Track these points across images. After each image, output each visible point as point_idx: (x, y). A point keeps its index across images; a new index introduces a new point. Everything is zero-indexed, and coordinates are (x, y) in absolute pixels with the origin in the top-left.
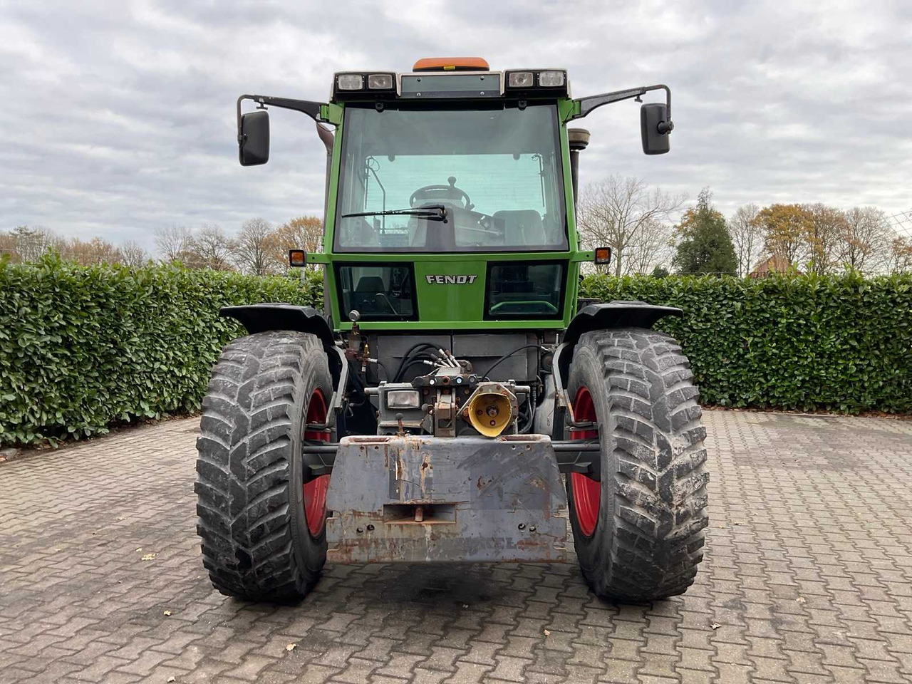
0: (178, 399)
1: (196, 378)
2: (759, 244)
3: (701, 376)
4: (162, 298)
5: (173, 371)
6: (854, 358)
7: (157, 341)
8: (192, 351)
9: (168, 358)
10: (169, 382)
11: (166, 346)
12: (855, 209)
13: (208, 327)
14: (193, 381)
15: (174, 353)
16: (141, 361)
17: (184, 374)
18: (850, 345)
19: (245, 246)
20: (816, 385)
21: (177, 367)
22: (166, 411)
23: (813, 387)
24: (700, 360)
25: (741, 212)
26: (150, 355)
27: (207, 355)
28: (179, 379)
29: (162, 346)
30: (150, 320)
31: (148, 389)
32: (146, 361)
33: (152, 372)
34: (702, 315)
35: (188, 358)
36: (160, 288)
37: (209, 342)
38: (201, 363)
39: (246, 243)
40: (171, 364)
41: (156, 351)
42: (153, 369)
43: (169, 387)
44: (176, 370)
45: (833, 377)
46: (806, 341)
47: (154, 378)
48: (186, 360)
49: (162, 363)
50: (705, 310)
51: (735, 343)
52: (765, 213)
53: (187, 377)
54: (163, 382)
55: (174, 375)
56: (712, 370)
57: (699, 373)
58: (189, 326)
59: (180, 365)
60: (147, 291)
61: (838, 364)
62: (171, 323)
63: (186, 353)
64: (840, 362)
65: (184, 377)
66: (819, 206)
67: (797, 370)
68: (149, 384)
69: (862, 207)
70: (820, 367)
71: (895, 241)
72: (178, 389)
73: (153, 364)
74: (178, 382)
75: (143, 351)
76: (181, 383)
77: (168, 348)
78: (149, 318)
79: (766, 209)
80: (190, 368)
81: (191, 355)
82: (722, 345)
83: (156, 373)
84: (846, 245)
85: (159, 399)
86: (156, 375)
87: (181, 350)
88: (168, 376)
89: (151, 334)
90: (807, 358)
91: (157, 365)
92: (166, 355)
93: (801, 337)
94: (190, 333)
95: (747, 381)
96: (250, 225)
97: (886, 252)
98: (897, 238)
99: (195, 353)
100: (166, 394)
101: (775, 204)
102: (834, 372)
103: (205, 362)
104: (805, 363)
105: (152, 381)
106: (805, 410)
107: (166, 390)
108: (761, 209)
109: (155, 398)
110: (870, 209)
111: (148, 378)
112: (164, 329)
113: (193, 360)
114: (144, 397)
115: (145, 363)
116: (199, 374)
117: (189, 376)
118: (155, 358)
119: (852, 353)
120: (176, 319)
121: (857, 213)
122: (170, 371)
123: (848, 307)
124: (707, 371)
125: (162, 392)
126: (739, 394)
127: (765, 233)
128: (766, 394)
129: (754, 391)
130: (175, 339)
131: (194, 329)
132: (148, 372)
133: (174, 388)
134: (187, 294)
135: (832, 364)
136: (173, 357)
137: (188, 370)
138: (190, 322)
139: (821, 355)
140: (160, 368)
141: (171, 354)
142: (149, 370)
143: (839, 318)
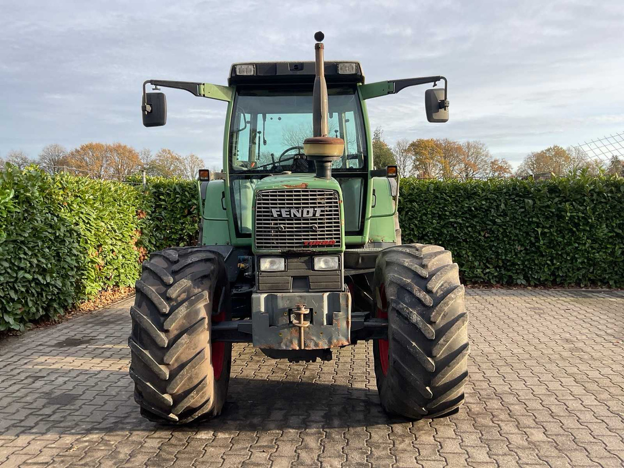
0: (42, 307)
1: (59, 283)
2: (410, 164)
3: (500, 262)
4: (23, 202)
5: (37, 279)
6: (619, 243)
7: (20, 248)
8: (54, 257)
9: (32, 266)
10: (34, 291)
11: (30, 253)
12: (468, 142)
13: (67, 231)
14: (56, 287)
15: (39, 261)
16: (4, 271)
17: (48, 281)
18: (616, 232)
19: (45, 165)
20: (590, 265)
21: (41, 274)
22: (30, 321)
23: (588, 267)
24: (500, 248)
25: (399, 144)
26: (14, 264)
27: (68, 259)
28: (44, 288)
29: (25, 254)
30: (12, 225)
31: (12, 300)
32: (9, 270)
33: (15, 282)
34: (501, 210)
35: (51, 263)
36: (22, 191)
37: (70, 247)
38: (64, 268)
39: (45, 163)
40: (34, 272)
41: (20, 259)
42: (17, 278)
43: (33, 296)
44: (40, 278)
45: (603, 259)
46: (584, 230)
47: (17, 288)
48: (49, 266)
49: (26, 272)
50: (503, 206)
51: (527, 233)
52: (413, 145)
53: (52, 285)
54: (27, 291)
55: (38, 283)
56: (509, 256)
57: (499, 259)
58: (50, 230)
59: (43, 272)
60: (9, 195)
61: (607, 248)
62: (34, 229)
63: (48, 259)
64: (608, 246)
65: (48, 285)
66: (446, 139)
67: (577, 254)
68: (13, 295)
69: (471, 141)
70: (594, 251)
71: (492, 163)
72: (42, 296)
73: (17, 274)
74: (42, 290)
75: (6, 260)
76: (46, 291)
77: (32, 255)
78: (11, 223)
79: (413, 142)
80: (54, 275)
81: (54, 261)
82: (517, 235)
83: (20, 282)
84: (463, 165)
85: (23, 310)
86: (19, 284)
87: (44, 256)
88: (32, 285)
89: (15, 241)
90: (585, 244)
91: (21, 274)
92: (30, 262)
93: (581, 227)
94: (52, 238)
95: (539, 264)
96: (48, 149)
97: (486, 170)
98: (493, 161)
99: (56, 258)
100: (30, 304)
101: (418, 139)
102: (604, 254)
103: (66, 266)
104: (584, 248)
105: (16, 291)
106: (582, 286)
107: (31, 300)
108: (411, 142)
109: (20, 309)
110: (476, 142)
111: (11, 288)
112: (27, 235)
113: (56, 266)
114: (8, 309)
115: (8, 273)
116: (61, 280)
117: (53, 283)
118: (18, 267)
119: (617, 239)
120: (38, 224)
121: (469, 144)
122: (34, 279)
123: (614, 202)
124: (506, 257)
125: (26, 302)
126: (531, 275)
127: (414, 157)
128: (553, 274)
129: (544, 272)
130: (38, 246)
131: (55, 233)
132: (10, 282)
133: (38, 296)
134: (47, 198)
135: (602, 248)
136: (37, 265)
137: (52, 277)
138: (51, 226)
139: (594, 241)
140: (24, 277)
141: (35, 261)
142: (12, 280)
143: (608, 212)
